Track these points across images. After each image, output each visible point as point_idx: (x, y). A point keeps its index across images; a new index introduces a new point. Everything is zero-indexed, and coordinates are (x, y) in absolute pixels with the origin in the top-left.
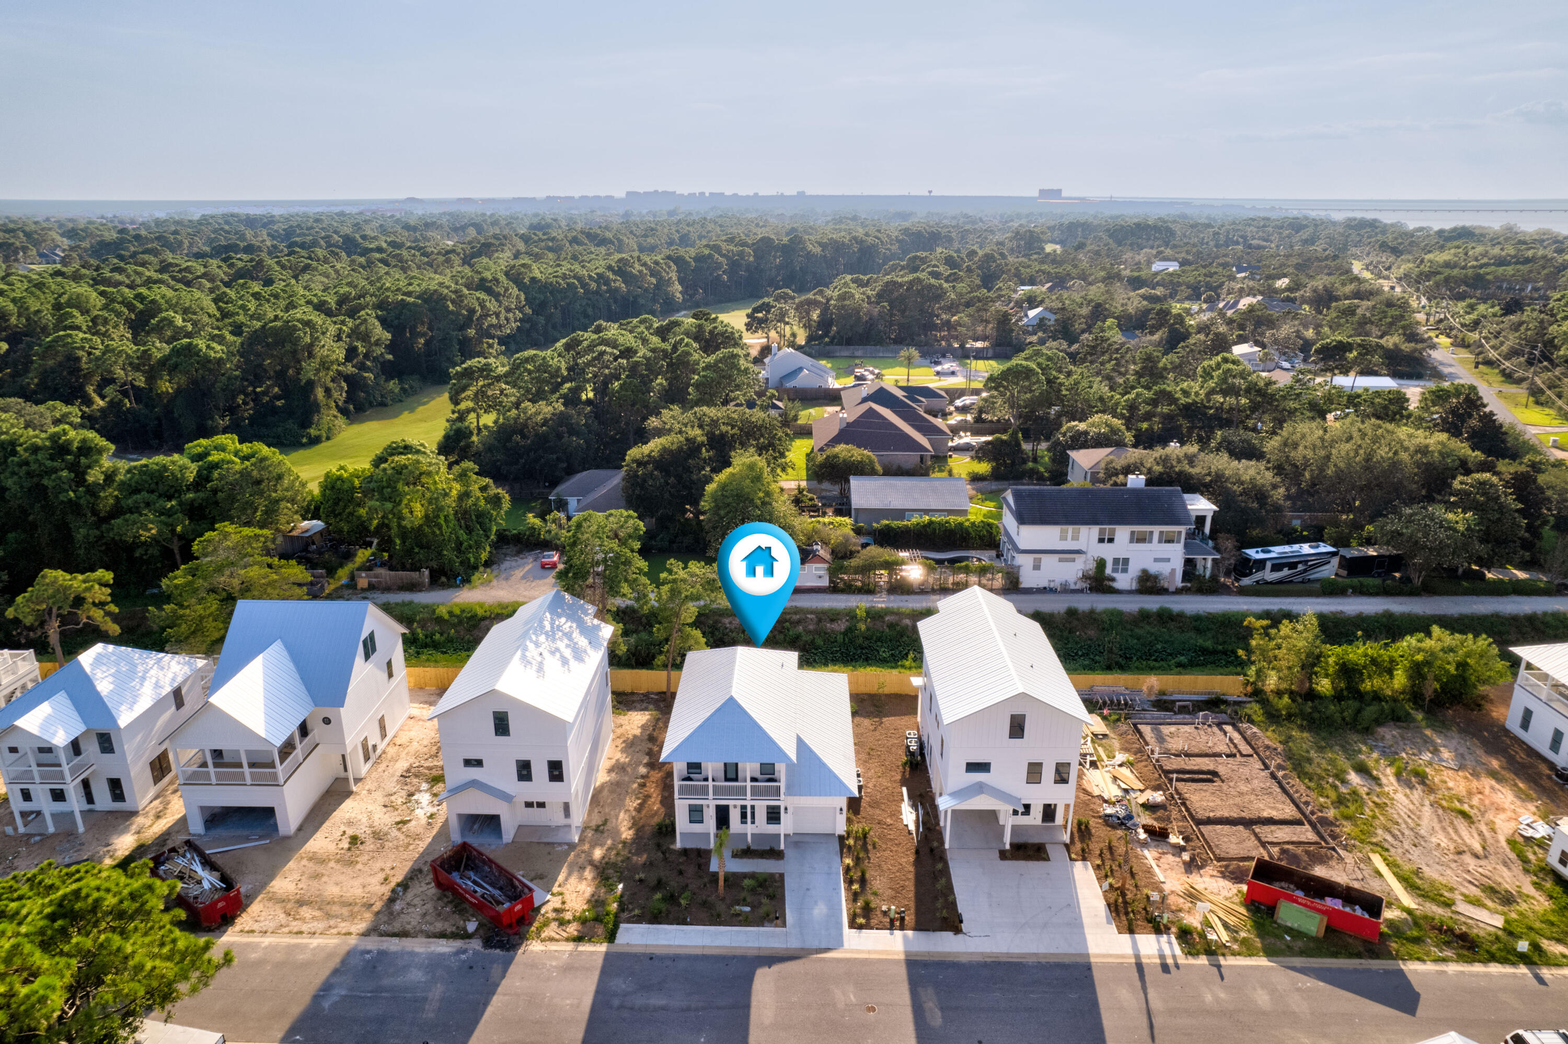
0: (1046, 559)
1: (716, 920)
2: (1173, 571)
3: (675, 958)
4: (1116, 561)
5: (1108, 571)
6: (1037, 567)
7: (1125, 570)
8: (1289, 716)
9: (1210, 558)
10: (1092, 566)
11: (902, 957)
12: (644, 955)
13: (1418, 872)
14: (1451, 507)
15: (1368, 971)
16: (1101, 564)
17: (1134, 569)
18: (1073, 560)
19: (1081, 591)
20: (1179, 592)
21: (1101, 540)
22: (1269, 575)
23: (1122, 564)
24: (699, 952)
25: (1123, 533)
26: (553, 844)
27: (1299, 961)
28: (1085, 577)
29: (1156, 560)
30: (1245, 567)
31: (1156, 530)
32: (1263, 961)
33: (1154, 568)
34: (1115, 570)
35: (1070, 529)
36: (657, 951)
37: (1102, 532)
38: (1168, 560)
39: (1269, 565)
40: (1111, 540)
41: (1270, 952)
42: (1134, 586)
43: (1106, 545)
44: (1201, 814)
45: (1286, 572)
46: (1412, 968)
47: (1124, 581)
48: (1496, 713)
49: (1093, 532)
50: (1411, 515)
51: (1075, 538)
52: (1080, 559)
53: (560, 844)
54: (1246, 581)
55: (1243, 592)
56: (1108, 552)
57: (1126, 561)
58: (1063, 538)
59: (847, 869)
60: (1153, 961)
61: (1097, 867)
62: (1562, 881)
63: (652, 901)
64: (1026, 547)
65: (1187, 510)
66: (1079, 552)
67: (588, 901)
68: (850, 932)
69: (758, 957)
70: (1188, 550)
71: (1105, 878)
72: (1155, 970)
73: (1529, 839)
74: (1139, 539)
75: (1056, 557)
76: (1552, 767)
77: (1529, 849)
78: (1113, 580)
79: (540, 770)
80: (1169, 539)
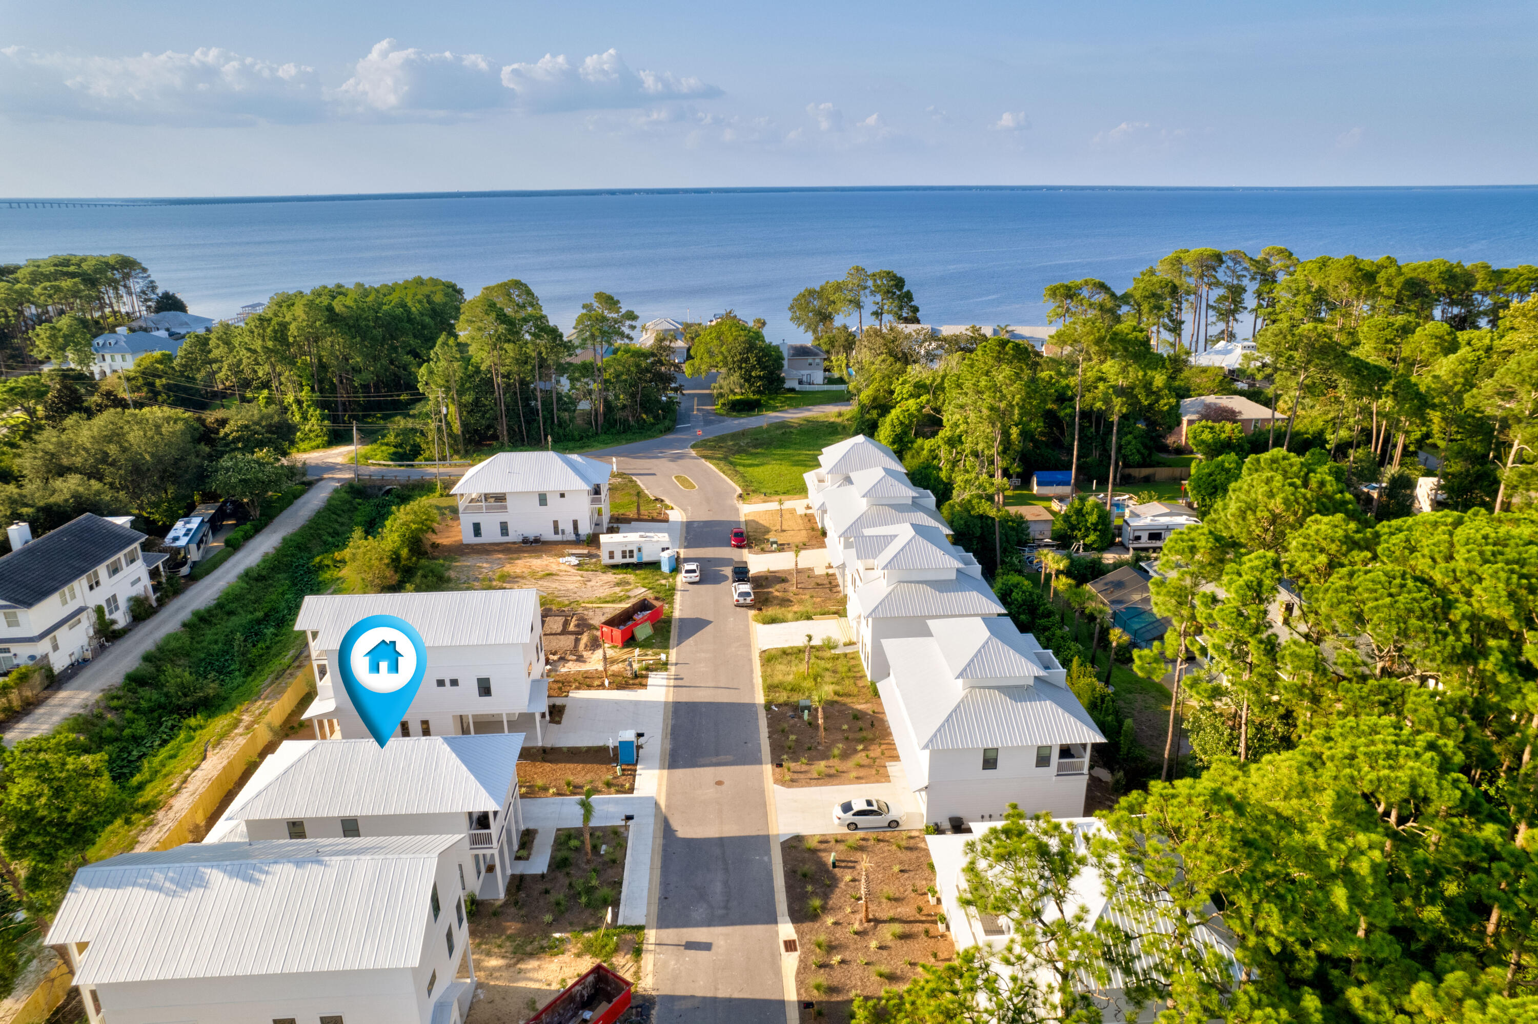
0: (60, 634)
1: (616, 863)
2: (145, 587)
3: (665, 884)
4: (108, 601)
5: (107, 616)
6: (56, 648)
7: (117, 608)
9: (161, 562)
10: (93, 617)
11: (665, 771)
15: (680, 626)
16: (99, 610)
17: (123, 604)
18: (79, 621)
19: (102, 647)
20: (161, 603)
21: (91, 588)
23: (113, 601)
24: (658, 872)
25: (102, 570)
27: (672, 642)
29: (133, 583)
31: (121, 555)
32: (673, 651)
33: (135, 591)
34: (111, 612)
35: (66, 589)
36: (656, 895)
37: (89, 578)
38: (139, 579)
40: (97, 583)
41: (666, 647)
42: (130, 619)
43: (97, 590)
46: (676, 614)
47: (121, 618)
48: (448, 540)
49: (80, 585)
51: (73, 597)
52: (83, 616)
54: (187, 570)
55: (193, 578)
56: (98, 597)
57: (114, 596)
58: (65, 602)
59: (559, 794)
60: (672, 682)
61: (578, 688)
62: (615, 567)
63: (588, 905)
64: (36, 632)
65: (120, 526)
66: (81, 610)
67: (579, 955)
68: (636, 794)
69: (664, 837)
70: (147, 561)
71: (590, 687)
72: (679, 683)
73: (578, 565)
74: (115, 570)
75: (65, 627)
76: (514, 543)
77: (586, 567)
78: (113, 622)
79: (455, 925)
80: (131, 559)
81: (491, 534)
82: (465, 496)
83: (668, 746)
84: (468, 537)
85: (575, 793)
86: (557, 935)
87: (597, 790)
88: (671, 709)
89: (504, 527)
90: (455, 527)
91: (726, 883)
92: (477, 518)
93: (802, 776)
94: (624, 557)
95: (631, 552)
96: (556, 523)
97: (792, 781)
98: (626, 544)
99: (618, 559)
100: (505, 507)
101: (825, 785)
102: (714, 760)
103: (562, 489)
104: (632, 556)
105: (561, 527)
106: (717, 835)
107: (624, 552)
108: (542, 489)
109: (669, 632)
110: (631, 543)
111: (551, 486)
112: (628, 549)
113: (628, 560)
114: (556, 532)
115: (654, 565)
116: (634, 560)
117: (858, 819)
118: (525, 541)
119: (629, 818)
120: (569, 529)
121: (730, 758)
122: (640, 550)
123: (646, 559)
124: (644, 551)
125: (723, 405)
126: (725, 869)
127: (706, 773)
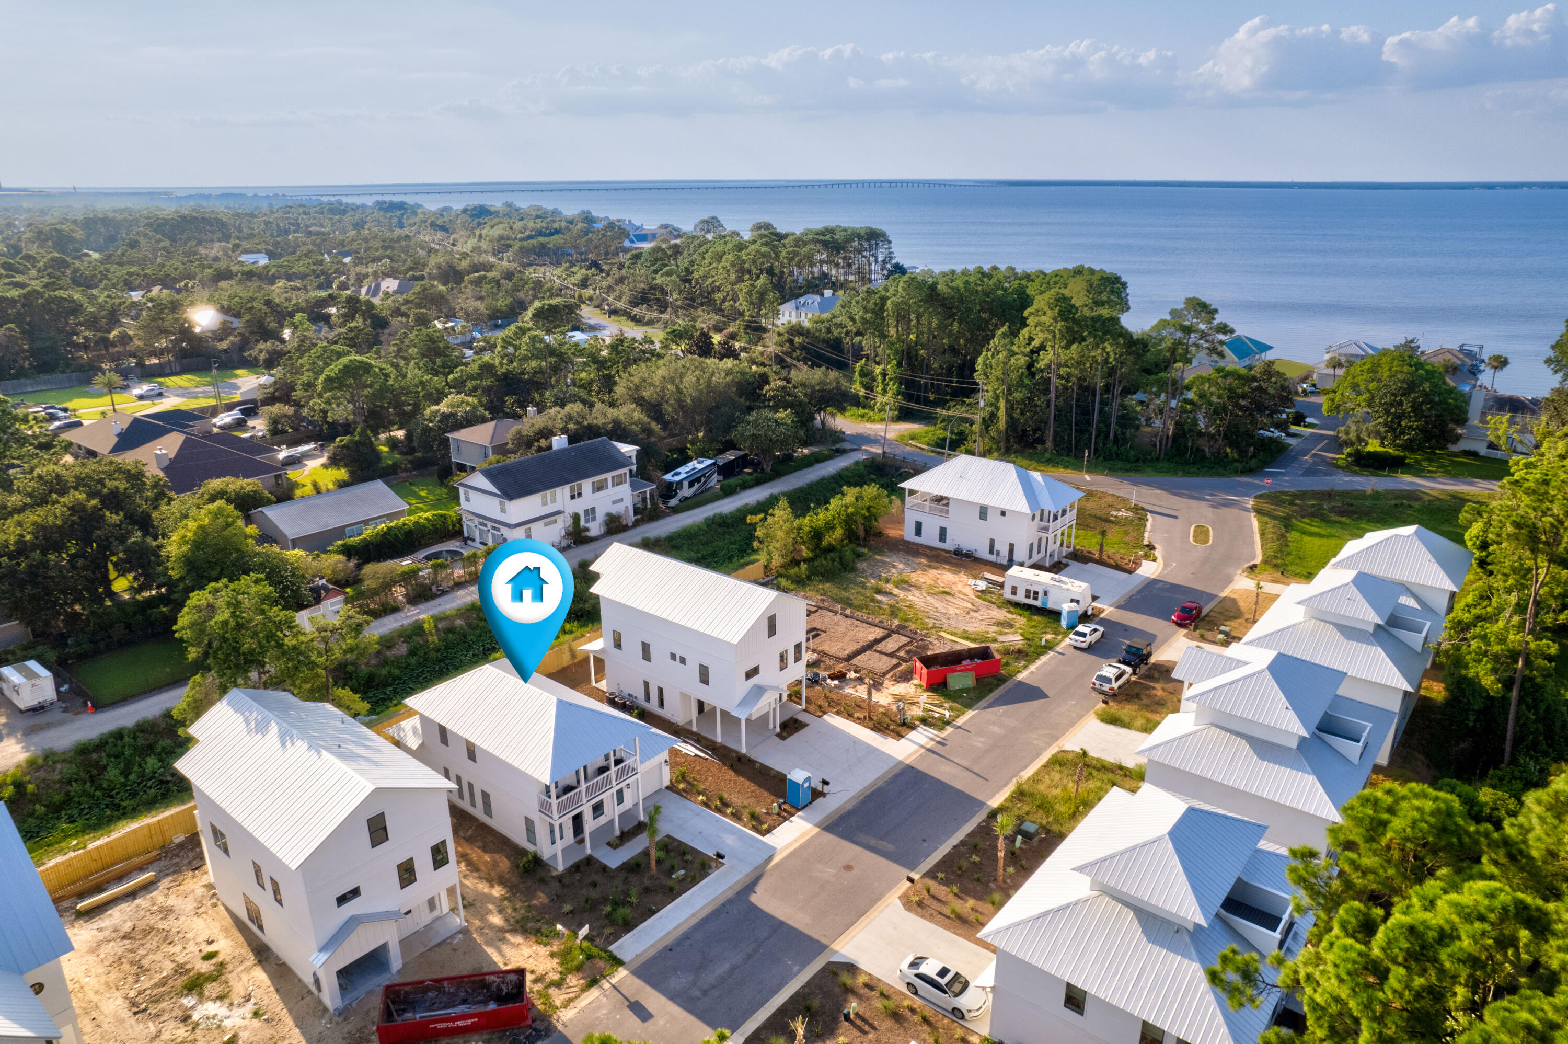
0: (536, 528)
1: (672, 894)
2: (627, 508)
3: (686, 936)
4: (586, 512)
5: (582, 523)
7: (594, 519)
8: (809, 578)
9: (648, 490)
10: (570, 522)
11: (817, 830)
12: (661, 952)
13: (965, 632)
14: (775, 409)
15: (1010, 690)
16: (576, 517)
17: (600, 516)
18: (555, 521)
19: (571, 544)
20: (636, 524)
21: (573, 497)
22: (686, 492)
23: (591, 513)
24: (694, 921)
25: (587, 485)
26: (444, 941)
27: (983, 703)
28: (568, 534)
29: (614, 502)
30: (669, 491)
31: (609, 476)
32: (970, 714)
33: (615, 509)
34: (587, 521)
35: (548, 493)
36: (667, 942)
37: (572, 489)
38: (622, 500)
39: (686, 484)
40: (580, 495)
41: (969, 706)
42: (603, 530)
43: (577, 500)
44: (844, 654)
45: (696, 486)
46: (1021, 677)
47: (595, 528)
48: (892, 532)
49: (563, 492)
50: (756, 420)
51: (554, 501)
52: (560, 518)
53: (452, 937)
54: (673, 502)
55: (675, 510)
56: (579, 506)
57: (593, 509)
58: (545, 503)
59: (706, 804)
60: (931, 744)
61: (838, 713)
62: (1017, 605)
63: (608, 916)
64: (514, 522)
65: (622, 454)
66: (558, 513)
67: (552, 955)
68: (767, 839)
69: (738, 893)
70: (634, 487)
71: (850, 716)
72: (939, 749)
73: (982, 592)
74: (599, 487)
75: (542, 523)
76: (948, 552)
77: (989, 596)
78: (587, 529)
79: (424, 863)
80: (618, 482)
81: (930, 537)
82: (912, 492)
83: (850, 807)
84: (909, 534)
85: (718, 810)
86: (559, 927)
87: (736, 816)
88: (896, 771)
89: (943, 533)
90: (899, 521)
91: (733, 969)
92: (920, 517)
93: (936, 905)
94: (1028, 597)
95: (1036, 593)
96: (992, 542)
97: (920, 904)
98: (1032, 583)
99: (1020, 597)
100: (947, 512)
101: (948, 929)
102: (873, 842)
103: (1003, 506)
104: (1035, 598)
105: (996, 547)
106: (782, 919)
107: (1028, 591)
108: (986, 502)
109: (991, 691)
110: (1038, 583)
111: (994, 501)
112: (1033, 589)
113: (1031, 601)
114: (991, 552)
115: (1055, 615)
116: (1038, 603)
117: (918, 983)
118: (958, 553)
119: (720, 856)
120: (1005, 552)
121: (890, 847)
122: (1046, 593)
123: (1051, 605)
124: (1051, 596)
125: (1349, 455)
126: (750, 956)
127: (849, 851)
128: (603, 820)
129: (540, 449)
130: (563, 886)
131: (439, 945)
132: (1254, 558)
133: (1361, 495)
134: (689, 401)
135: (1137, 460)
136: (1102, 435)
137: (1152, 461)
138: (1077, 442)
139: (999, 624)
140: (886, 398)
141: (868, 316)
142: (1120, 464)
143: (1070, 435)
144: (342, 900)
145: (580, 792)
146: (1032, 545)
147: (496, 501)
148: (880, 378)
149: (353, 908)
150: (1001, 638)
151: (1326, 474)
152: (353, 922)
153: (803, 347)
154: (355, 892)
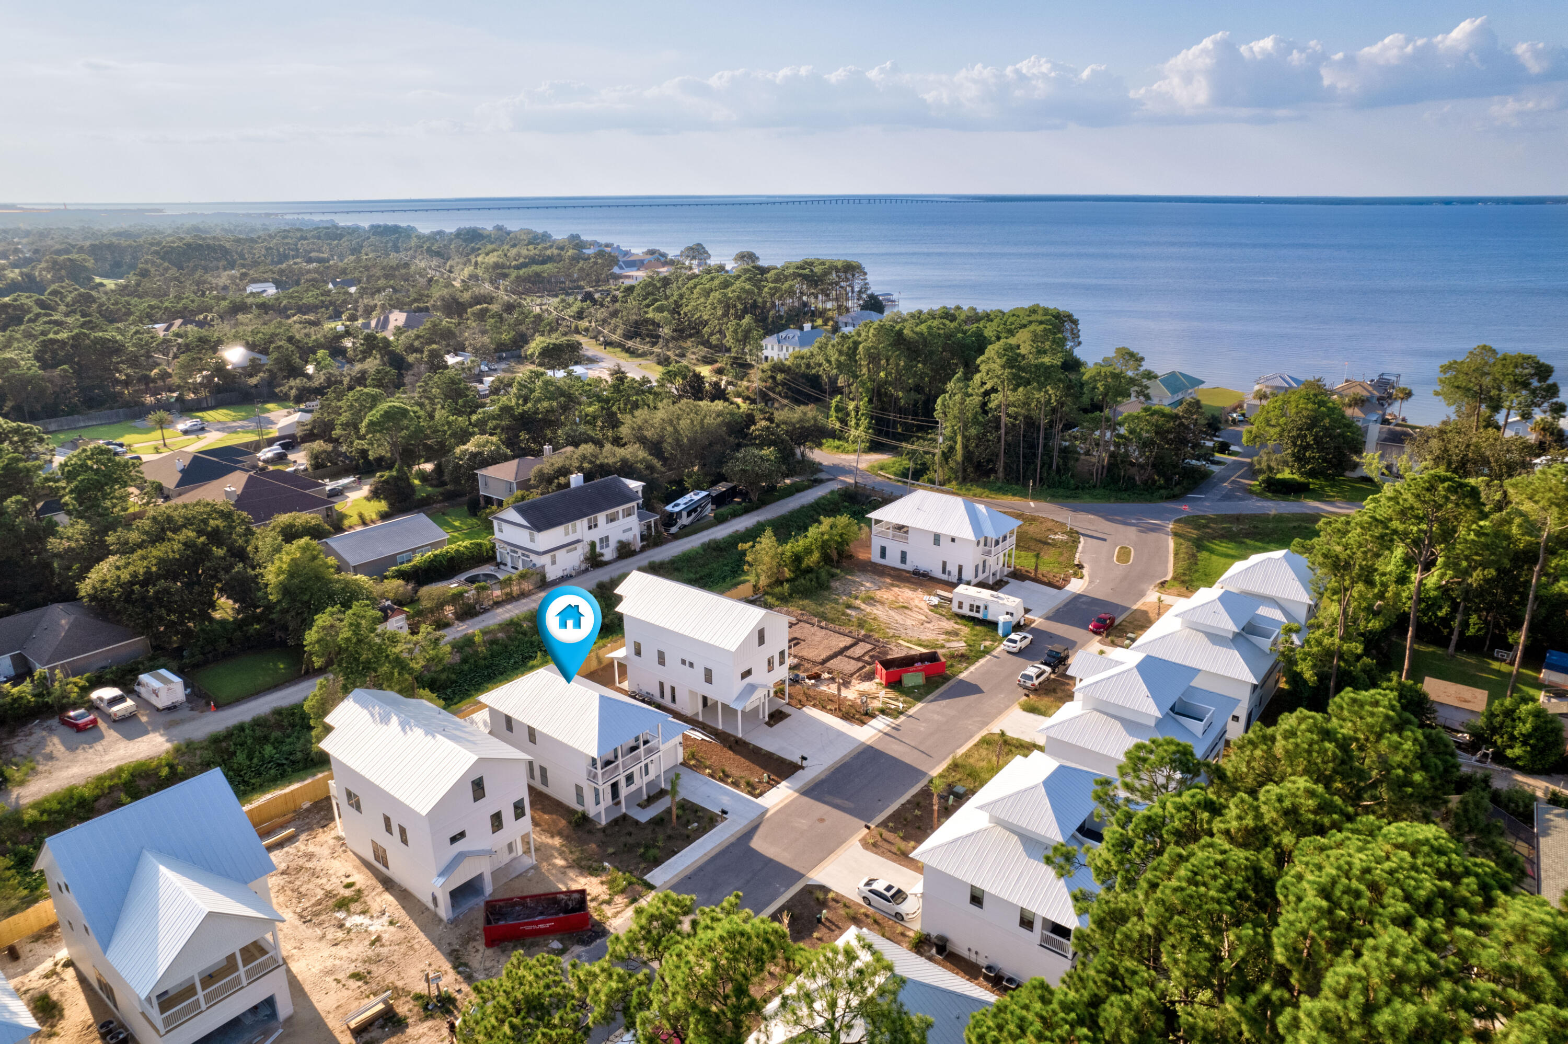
0: (558, 554)
1: (689, 839)
2: (635, 536)
3: (701, 869)
4: (601, 540)
5: (598, 549)
6: (554, 563)
7: (607, 546)
8: (790, 595)
9: (652, 520)
10: (587, 548)
11: (796, 795)
12: (682, 880)
13: (919, 640)
14: (760, 446)
15: (952, 687)
16: (593, 545)
17: (613, 543)
18: (575, 549)
19: (586, 570)
20: (643, 549)
21: (590, 528)
22: (685, 520)
23: (605, 540)
24: (706, 858)
25: (601, 517)
26: (522, 874)
27: (930, 697)
28: (586, 559)
29: (624, 531)
30: (670, 520)
31: (620, 509)
32: (920, 705)
33: (625, 537)
34: (602, 548)
35: (570, 525)
36: (687, 873)
37: (590, 521)
38: (631, 529)
39: (684, 514)
40: (596, 526)
41: (919, 699)
42: (615, 555)
43: (594, 530)
44: (819, 659)
45: (694, 515)
46: (962, 676)
47: (609, 554)
48: (862, 556)
49: (582, 524)
50: (744, 457)
51: (574, 531)
52: (579, 546)
53: (527, 871)
54: (674, 530)
55: (676, 537)
56: (595, 535)
57: (607, 538)
58: (567, 534)
59: (712, 776)
60: (887, 729)
61: (814, 706)
62: (963, 617)
63: (642, 855)
64: (541, 550)
65: (630, 490)
66: (578, 541)
67: (602, 883)
68: (759, 801)
69: (739, 839)
70: (641, 518)
71: (824, 708)
72: (894, 733)
73: (935, 606)
74: (611, 519)
75: (564, 550)
76: (908, 572)
77: (940, 610)
78: (602, 555)
79: (508, 815)
80: (628, 513)
81: (892, 560)
82: (878, 522)
83: (823, 776)
84: (875, 557)
85: (721, 780)
86: (606, 864)
87: (735, 784)
88: (859, 750)
89: (904, 556)
90: (868, 545)
92: (884, 543)
93: (886, 845)
94: (971, 610)
95: (978, 607)
96: (944, 564)
97: (875, 845)
98: (975, 599)
99: (966, 611)
100: (907, 539)
101: (895, 861)
102: (838, 801)
103: (953, 534)
104: (978, 612)
105: (948, 568)
106: (772, 857)
107: (972, 606)
108: (938, 531)
109: (937, 687)
110: (980, 599)
111: (946, 530)
112: (976, 604)
113: (974, 614)
114: (944, 571)
115: (993, 625)
116: (980, 616)
117: (871, 896)
118: (916, 573)
119: (724, 812)
120: (955, 572)
121: (851, 805)
122: (986, 608)
123: (990, 617)
124: (990, 610)
125: (1264, 481)
126: (748, 882)
127: (822, 809)
128: (633, 788)
129: (560, 486)
130: (606, 836)
131: (517, 877)
132: (1166, 575)
133: (1265, 518)
134: (685, 440)
135: (1077, 488)
136: (1046, 467)
137: (1089, 488)
138: (1024, 473)
139: (948, 633)
140: (859, 431)
141: (842, 358)
142: (1061, 491)
143: (1018, 465)
144: (454, 840)
145: (618, 766)
146: (977, 567)
147: (526, 533)
148: (853, 414)
149: (460, 846)
150: (948, 645)
151: (1241, 499)
152: (460, 857)
153: (784, 384)
154: (462, 835)
